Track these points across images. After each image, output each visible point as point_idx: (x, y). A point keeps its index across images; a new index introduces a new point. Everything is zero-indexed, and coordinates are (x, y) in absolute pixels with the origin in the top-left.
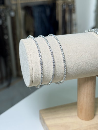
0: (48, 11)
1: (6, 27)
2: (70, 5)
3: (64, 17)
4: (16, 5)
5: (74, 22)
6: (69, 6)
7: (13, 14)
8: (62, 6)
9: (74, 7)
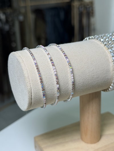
0: (62, 15)
1: (14, 34)
2: (88, 7)
3: (81, 21)
4: (25, 7)
5: (92, 27)
6: (86, 8)
7: (21, 18)
8: (79, 8)
9: (92, 10)
